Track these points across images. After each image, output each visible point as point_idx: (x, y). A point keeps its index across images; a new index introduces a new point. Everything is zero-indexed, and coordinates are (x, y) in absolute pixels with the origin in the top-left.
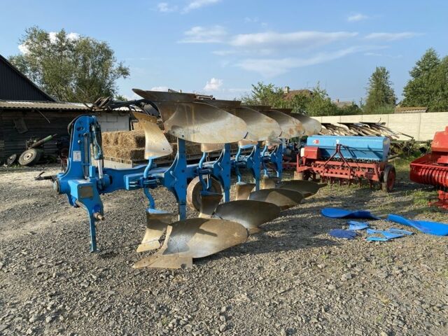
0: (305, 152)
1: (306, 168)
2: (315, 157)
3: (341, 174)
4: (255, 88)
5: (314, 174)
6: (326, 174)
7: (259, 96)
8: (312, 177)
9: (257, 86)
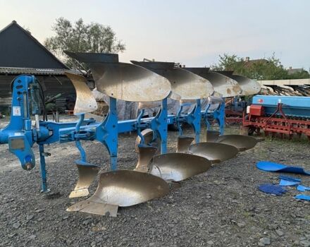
0: (251, 109)
1: (250, 123)
2: (259, 114)
3: (282, 129)
4: (222, 58)
5: (259, 129)
6: (268, 129)
7: (224, 65)
8: (256, 130)
9: (223, 56)
